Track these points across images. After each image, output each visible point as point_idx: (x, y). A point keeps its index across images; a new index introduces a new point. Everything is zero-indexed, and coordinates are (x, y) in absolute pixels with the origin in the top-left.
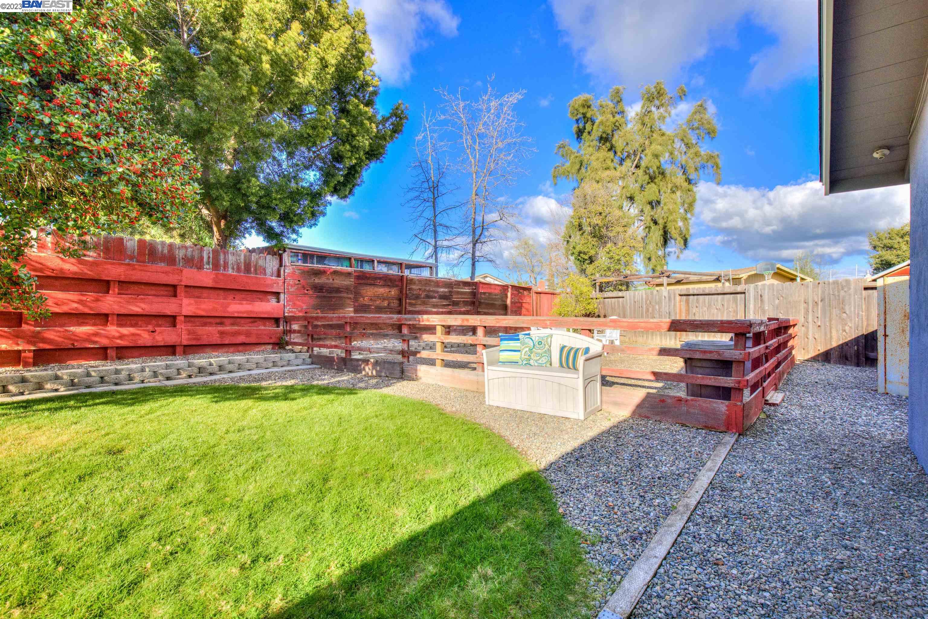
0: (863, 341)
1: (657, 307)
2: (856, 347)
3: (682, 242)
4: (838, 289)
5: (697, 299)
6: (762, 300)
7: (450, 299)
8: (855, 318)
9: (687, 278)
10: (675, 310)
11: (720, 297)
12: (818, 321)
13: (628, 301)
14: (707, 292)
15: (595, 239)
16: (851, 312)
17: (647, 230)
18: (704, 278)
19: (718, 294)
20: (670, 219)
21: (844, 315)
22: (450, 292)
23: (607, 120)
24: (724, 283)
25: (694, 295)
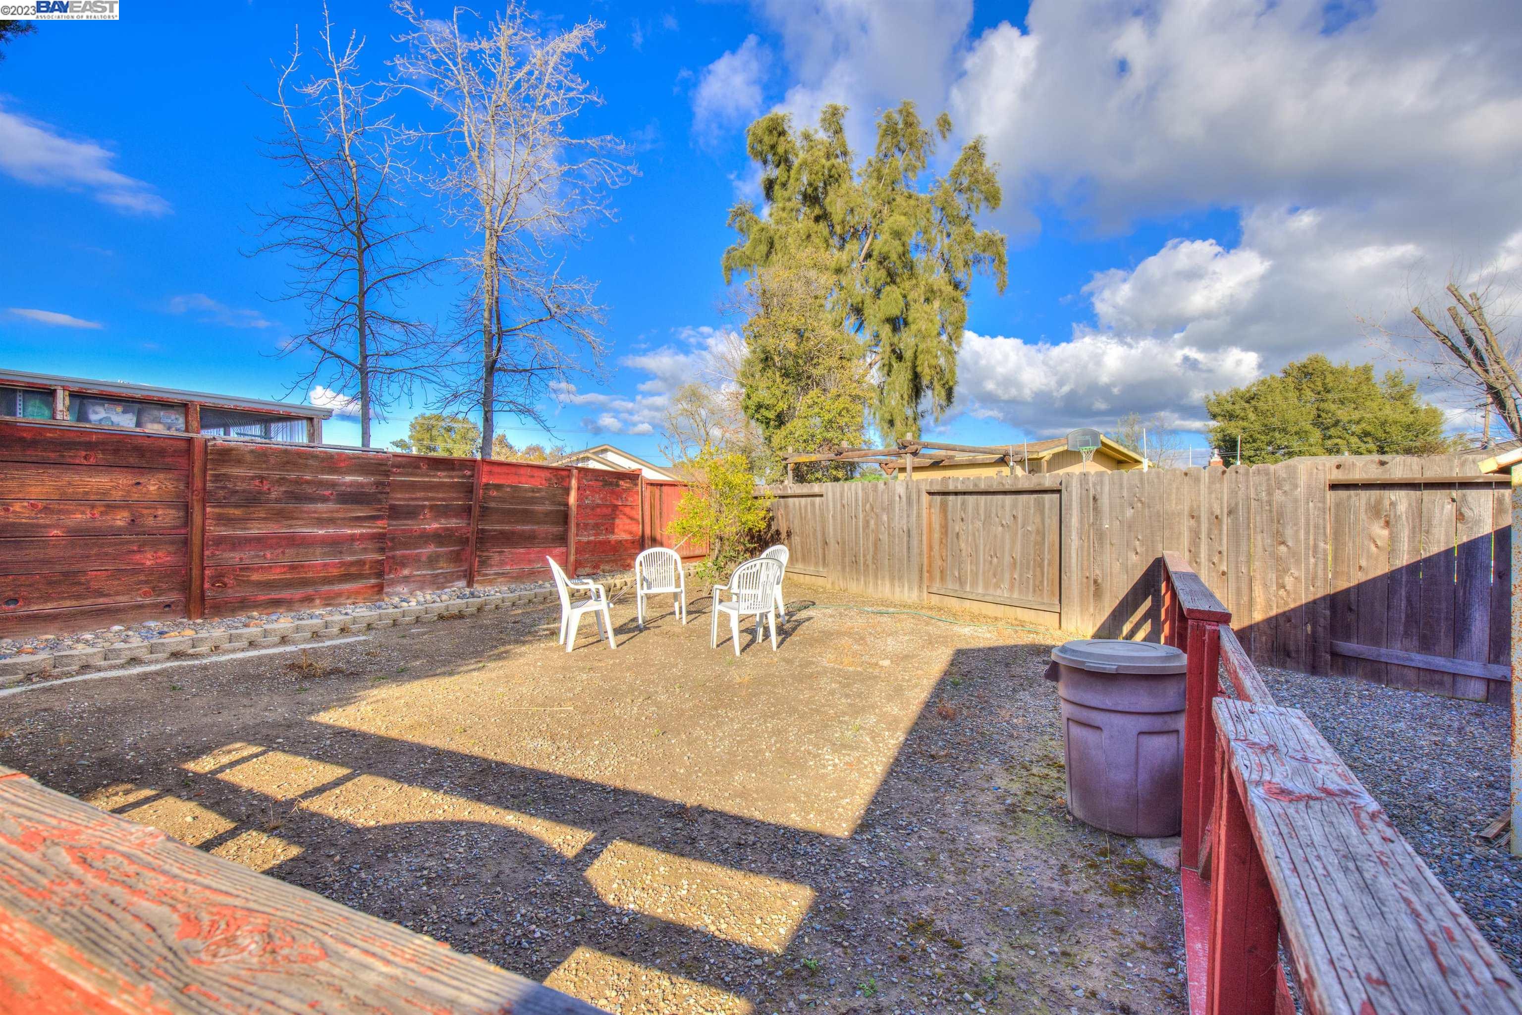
0: (1328, 612)
1: (885, 518)
2: (1309, 628)
3: (943, 393)
4: (1268, 485)
5: (963, 503)
6: (1095, 509)
7: (379, 501)
8: (1307, 555)
9: (951, 458)
10: (919, 526)
11: (1008, 499)
12: (1221, 560)
13: (831, 504)
14: (982, 487)
15: (786, 381)
16: (1297, 540)
17: (886, 368)
18: (980, 457)
19: (1005, 493)
20: (920, 347)
21: (1283, 548)
22: (378, 484)
23: (815, 161)
24: (1012, 468)
25: (956, 494)
